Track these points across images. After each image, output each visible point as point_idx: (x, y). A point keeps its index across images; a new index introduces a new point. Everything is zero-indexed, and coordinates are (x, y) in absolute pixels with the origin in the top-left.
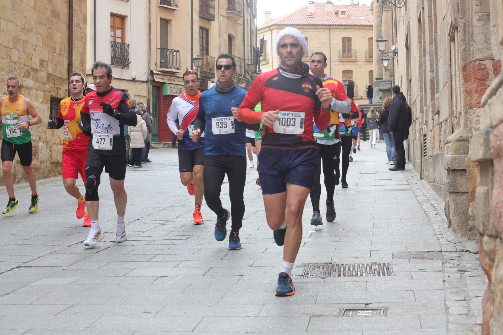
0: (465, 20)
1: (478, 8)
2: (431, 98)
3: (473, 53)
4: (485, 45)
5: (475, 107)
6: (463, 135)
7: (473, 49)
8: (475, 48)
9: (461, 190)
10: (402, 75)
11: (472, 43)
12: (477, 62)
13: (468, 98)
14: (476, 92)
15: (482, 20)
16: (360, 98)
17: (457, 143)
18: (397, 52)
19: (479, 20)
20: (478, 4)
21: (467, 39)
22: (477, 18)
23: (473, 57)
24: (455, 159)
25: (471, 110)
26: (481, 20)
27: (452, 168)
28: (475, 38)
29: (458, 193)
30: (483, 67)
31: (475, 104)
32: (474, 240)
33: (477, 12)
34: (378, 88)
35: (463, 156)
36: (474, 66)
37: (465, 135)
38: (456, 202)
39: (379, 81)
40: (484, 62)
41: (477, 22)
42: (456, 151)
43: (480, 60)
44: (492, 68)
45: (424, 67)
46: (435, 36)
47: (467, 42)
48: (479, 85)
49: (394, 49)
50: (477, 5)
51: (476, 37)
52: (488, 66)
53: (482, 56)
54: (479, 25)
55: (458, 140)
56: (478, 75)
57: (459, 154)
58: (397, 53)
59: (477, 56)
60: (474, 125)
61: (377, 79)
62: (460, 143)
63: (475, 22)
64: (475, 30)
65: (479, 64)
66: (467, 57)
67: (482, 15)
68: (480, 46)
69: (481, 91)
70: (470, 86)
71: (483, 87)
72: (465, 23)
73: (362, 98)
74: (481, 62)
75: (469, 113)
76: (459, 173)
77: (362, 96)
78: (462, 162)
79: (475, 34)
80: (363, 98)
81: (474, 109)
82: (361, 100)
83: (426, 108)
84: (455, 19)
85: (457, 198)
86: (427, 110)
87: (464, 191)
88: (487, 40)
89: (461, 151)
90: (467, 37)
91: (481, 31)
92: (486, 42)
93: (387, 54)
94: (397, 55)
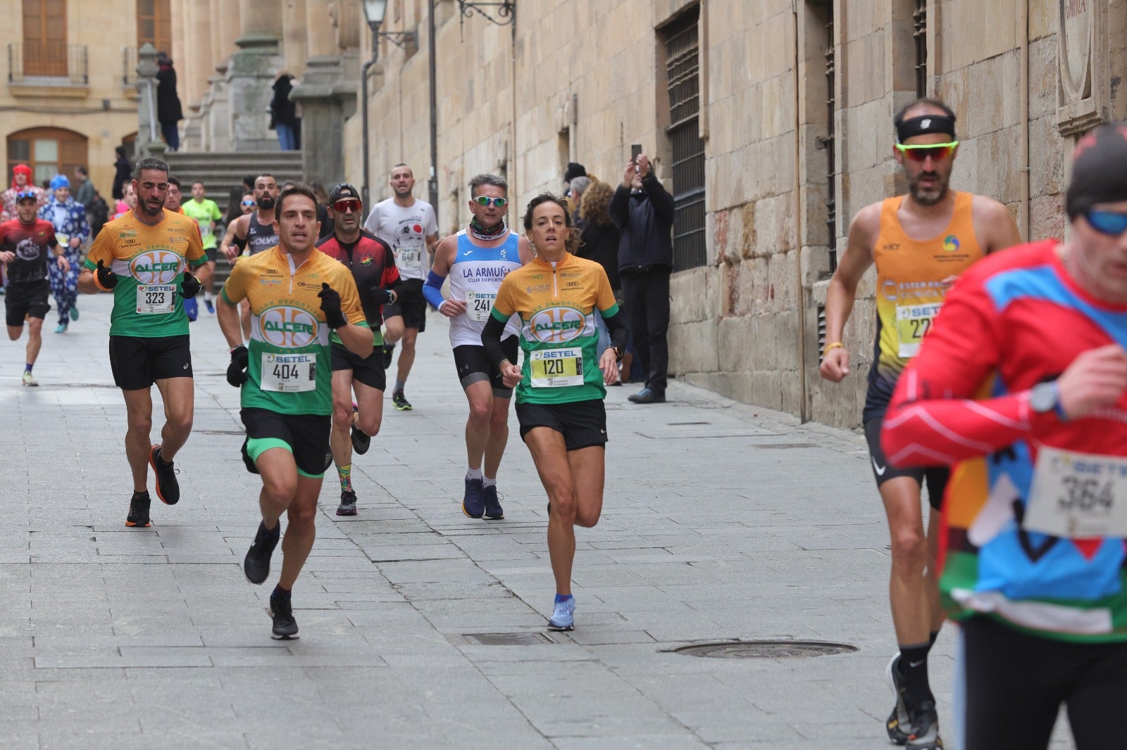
10: (575, 95)
16: (99, 105)
34: (252, 82)
39: (252, 55)
45: (844, 135)
46: (937, 83)
58: (514, 5)
61: (243, 45)
73: (106, 107)
77: (108, 96)
80: (114, 105)
82: (103, 117)
84: (1104, 108)
93: (480, 7)
94: (510, 14)
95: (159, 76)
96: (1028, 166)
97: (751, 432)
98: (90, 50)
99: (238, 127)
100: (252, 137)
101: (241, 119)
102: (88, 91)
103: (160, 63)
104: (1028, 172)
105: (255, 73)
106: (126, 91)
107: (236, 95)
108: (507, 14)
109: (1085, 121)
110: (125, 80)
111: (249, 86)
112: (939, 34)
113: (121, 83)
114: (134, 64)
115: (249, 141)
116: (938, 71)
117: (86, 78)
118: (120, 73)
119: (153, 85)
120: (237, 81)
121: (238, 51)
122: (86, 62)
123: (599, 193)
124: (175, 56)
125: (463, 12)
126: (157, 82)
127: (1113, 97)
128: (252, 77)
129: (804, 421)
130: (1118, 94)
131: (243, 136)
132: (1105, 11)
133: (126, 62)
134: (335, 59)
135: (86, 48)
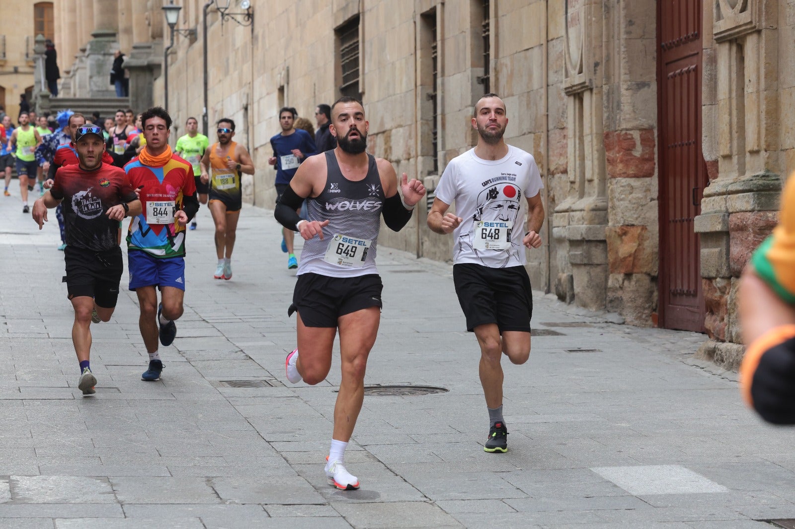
0: (609, 86)
1: (627, 77)
2: (472, 142)
3: (620, 121)
4: (633, 115)
5: (620, 177)
6: (598, 205)
7: (620, 118)
8: (621, 118)
9: (596, 262)
10: (288, 67)
11: (618, 111)
12: (624, 132)
13: (610, 167)
14: (621, 161)
15: (631, 89)
16: (12, 70)
17: (592, 212)
18: (251, 12)
19: (627, 89)
20: (628, 72)
21: (611, 106)
22: (625, 87)
23: (619, 126)
24: (590, 229)
25: (613, 179)
26: (629, 89)
27: (587, 239)
28: (622, 107)
29: (592, 265)
30: (629, 137)
31: (620, 174)
32: (615, 312)
33: (625, 81)
34: (101, 57)
35: (599, 226)
36: (619, 135)
37: (600, 204)
38: (590, 275)
39: (101, 42)
40: (631, 132)
41: (625, 91)
42: (591, 221)
43: (627, 130)
44: (639, 138)
45: (443, 92)
46: (496, 64)
47: (611, 109)
48: (625, 155)
49: (247, 7)
50: (626, 74)
51: (624, 106)
52: (634, 136)
53: (629, 126)
54: (627, 94)
55: (593, 210)
56: (625, 145)
57: (594, 224)
58: (253, 15)
59: (624, 126)
60: (617, 195)
61: (95, 36)
62: (595, 212)
63: (623, 91)
64: (623, 99)
65: (626, 134)
66: (609, 125)
67: (631, 84)
68: (628, 116)
69: (627, 161)
70: (613, 154)
71: (629, 157)
72: (609, 90)
73: (16, 71)
74: (628, 132)
75: (611, 183)
76: (593, 244)
77: (17, 65)
78: (597, 232)
79: (623, 103)
80: (20, 70)
81: (617, 179)
82: (14, 77)
83: (444, 152)
84: (590, 80)
85: (591, 270)
86: (445, 156)
87: (599, 263)
88: (635, 110)
89: (596, 221)
90: (611, 104)
91: (629, 101)
92: (634, 112)
93: (233, 16)
94: (250, 20)
95: (47, 53)
96: (547, 112)
97: (388, 263)
98: (7, 38)
99: (92, 83)
100: (100, 89)
101: (95, 79)
102: (5, 62)
103: (47, 46)
104: (547, 115)
105: (102, 52)
106: (27, 62)
107: (92, 65)
108: (248, 20)
109: (579, 87)
110: (27, 55)
111: (99, 60)
112: (497, 35)
113: (24, 57)
114: (32, 46)
115: (99, 91)
116: (497, 56)
117: (4, 54)
118: (24, 51)
119: (43, 58)
120: (92, 57)
121: (93, 39)
122: (4, 44)
123: (301, 124)
124: (56, 42)
125: (223, 18)
126: (45, 57)
127: (595, 73)
128: (100, 54)
129: (418, 257)
130: (597, 72)
131: (95, 89)
132: (591, 24)
133: (27, 45)
134: (148, 44)
135: (4, 37)
